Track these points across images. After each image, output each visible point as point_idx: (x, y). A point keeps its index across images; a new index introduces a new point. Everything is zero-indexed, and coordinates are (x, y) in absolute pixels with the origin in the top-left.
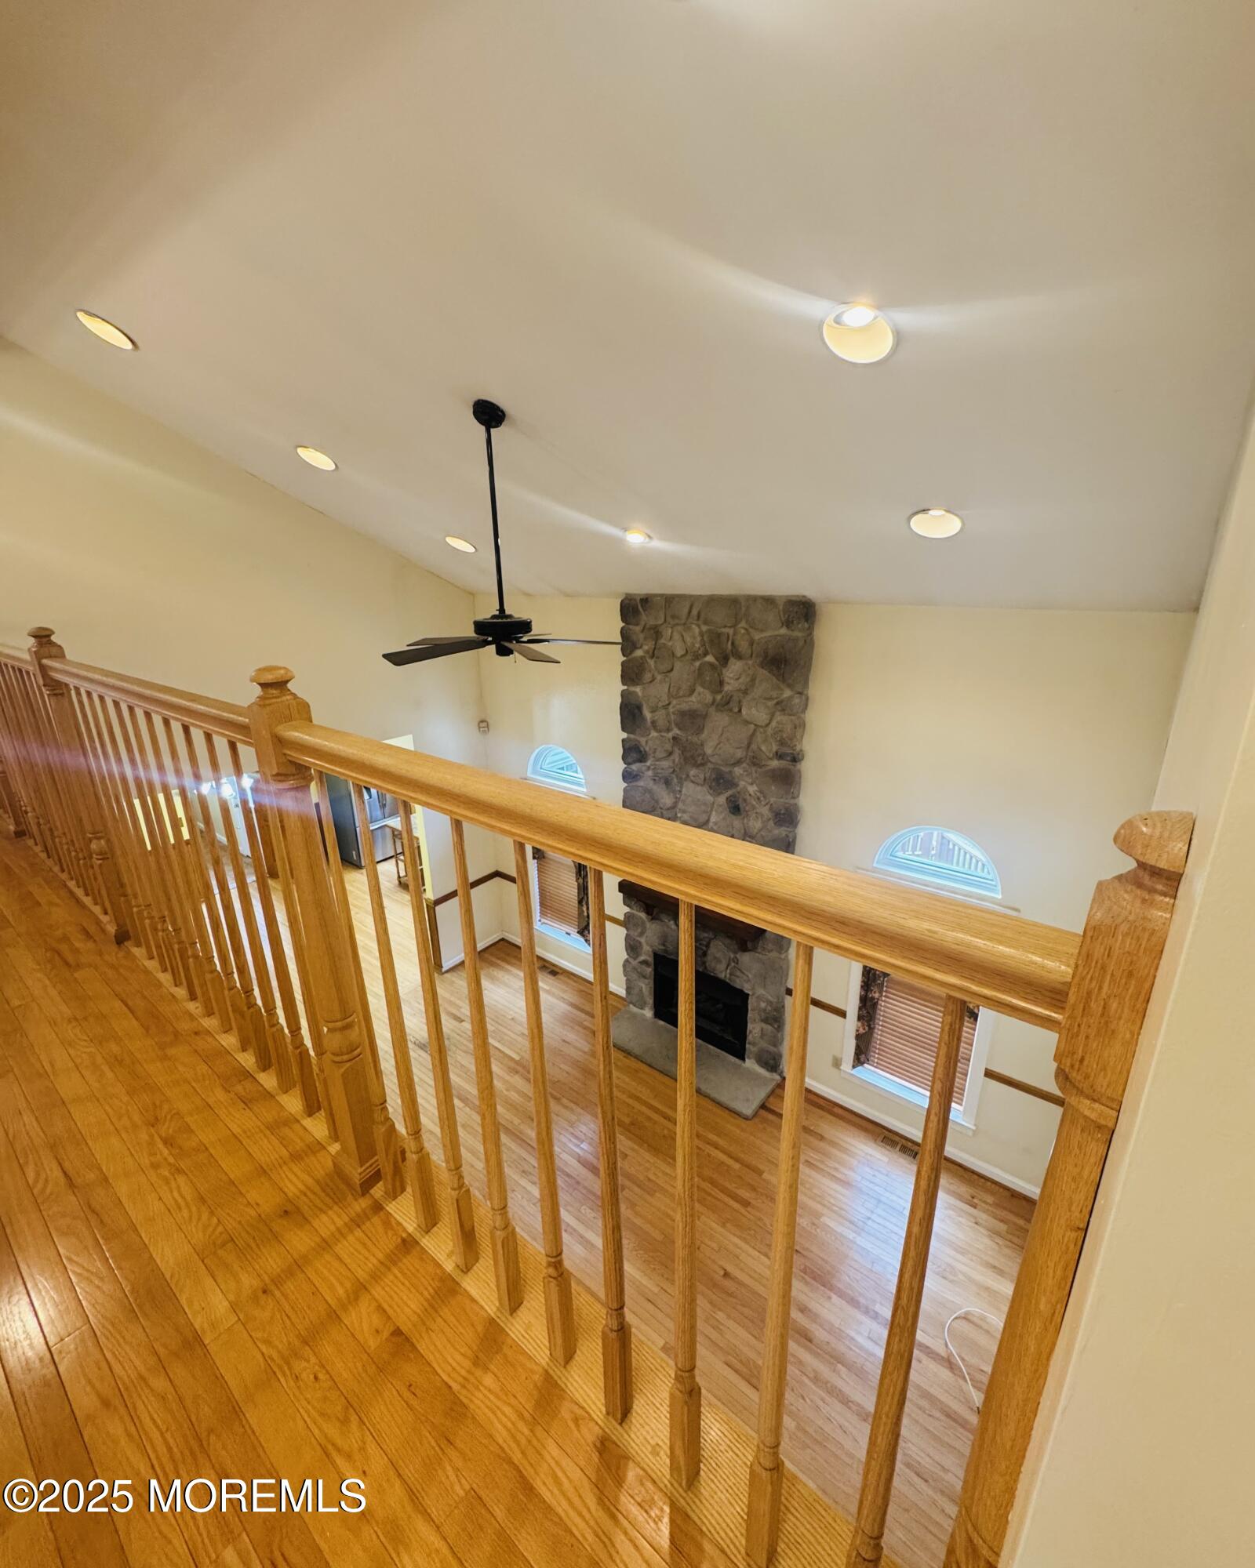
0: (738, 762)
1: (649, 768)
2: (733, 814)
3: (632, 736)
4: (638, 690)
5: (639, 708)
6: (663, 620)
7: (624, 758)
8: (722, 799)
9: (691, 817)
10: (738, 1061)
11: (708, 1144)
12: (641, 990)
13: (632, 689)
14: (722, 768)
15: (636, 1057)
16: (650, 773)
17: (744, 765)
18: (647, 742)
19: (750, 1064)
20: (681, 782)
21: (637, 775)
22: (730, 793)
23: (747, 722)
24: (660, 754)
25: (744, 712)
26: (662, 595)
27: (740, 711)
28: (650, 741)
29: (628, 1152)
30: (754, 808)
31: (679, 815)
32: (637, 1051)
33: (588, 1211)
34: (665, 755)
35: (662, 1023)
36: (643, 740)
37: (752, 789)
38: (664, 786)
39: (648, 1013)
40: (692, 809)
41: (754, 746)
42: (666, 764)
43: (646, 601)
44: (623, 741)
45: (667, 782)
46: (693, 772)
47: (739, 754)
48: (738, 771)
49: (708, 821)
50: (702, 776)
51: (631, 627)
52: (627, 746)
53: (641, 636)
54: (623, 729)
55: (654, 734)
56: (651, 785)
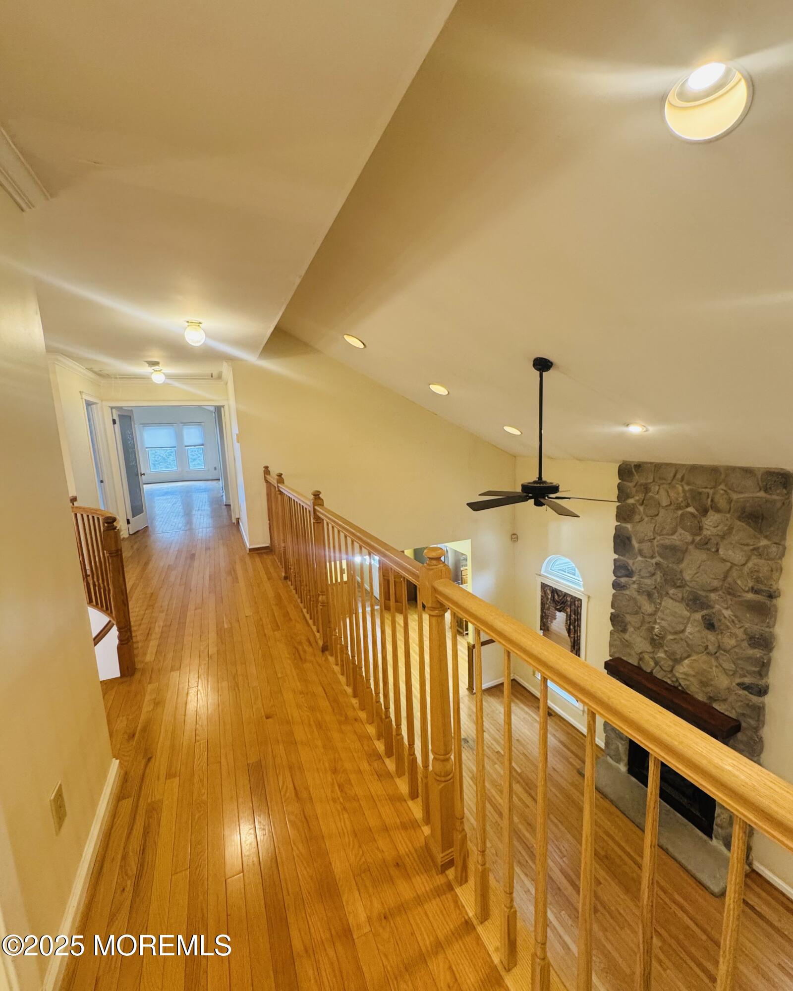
0: (715, 590)
1: (634, 582)
2: (708, 629)
3: (621, 558)
4: (629, 526)
5: (629, 539)
6: (651, 481)
7: (614, 572)
8: (698, 616)
9: (669, 624)
11: (675, 903)
12: (618, 748)
13: (624, 525)
14: (699, 592)
15: (611, 801)
16: (635, 586)
17: (720, 593)
18: (633, 563)
19: (715, 843)
20: (661, 596)
21: (624, 586)
22: (705, 612)
23: (725, 561)
24: (644, 573)
25: (721, 552)
26: (651, 463)
27: (717, 551)
28: (636, 563)
29: (602, 881)
30: (728, 627)
31: (658, 621)
32: (612, 797)
34: (648, 575)
35: (634, 779)
36: (630, 562)
37: (727, 613)
38: (646, 597)
39: (623, 768)
40: (669, 619)
41: (729, 580)
42: (648, 581)
43: (639, 466)
44: (615, 560)
45: (650, 595)
46: (672, 591)
47: (716, 583)
48: (713, 596)
49: (683, 631)
50: (680, 595)
51: (625, 483)
52: (618, 564)
53: (634, 490)
54: (615, 552)
55: (640, 558)
56: (635, 594)
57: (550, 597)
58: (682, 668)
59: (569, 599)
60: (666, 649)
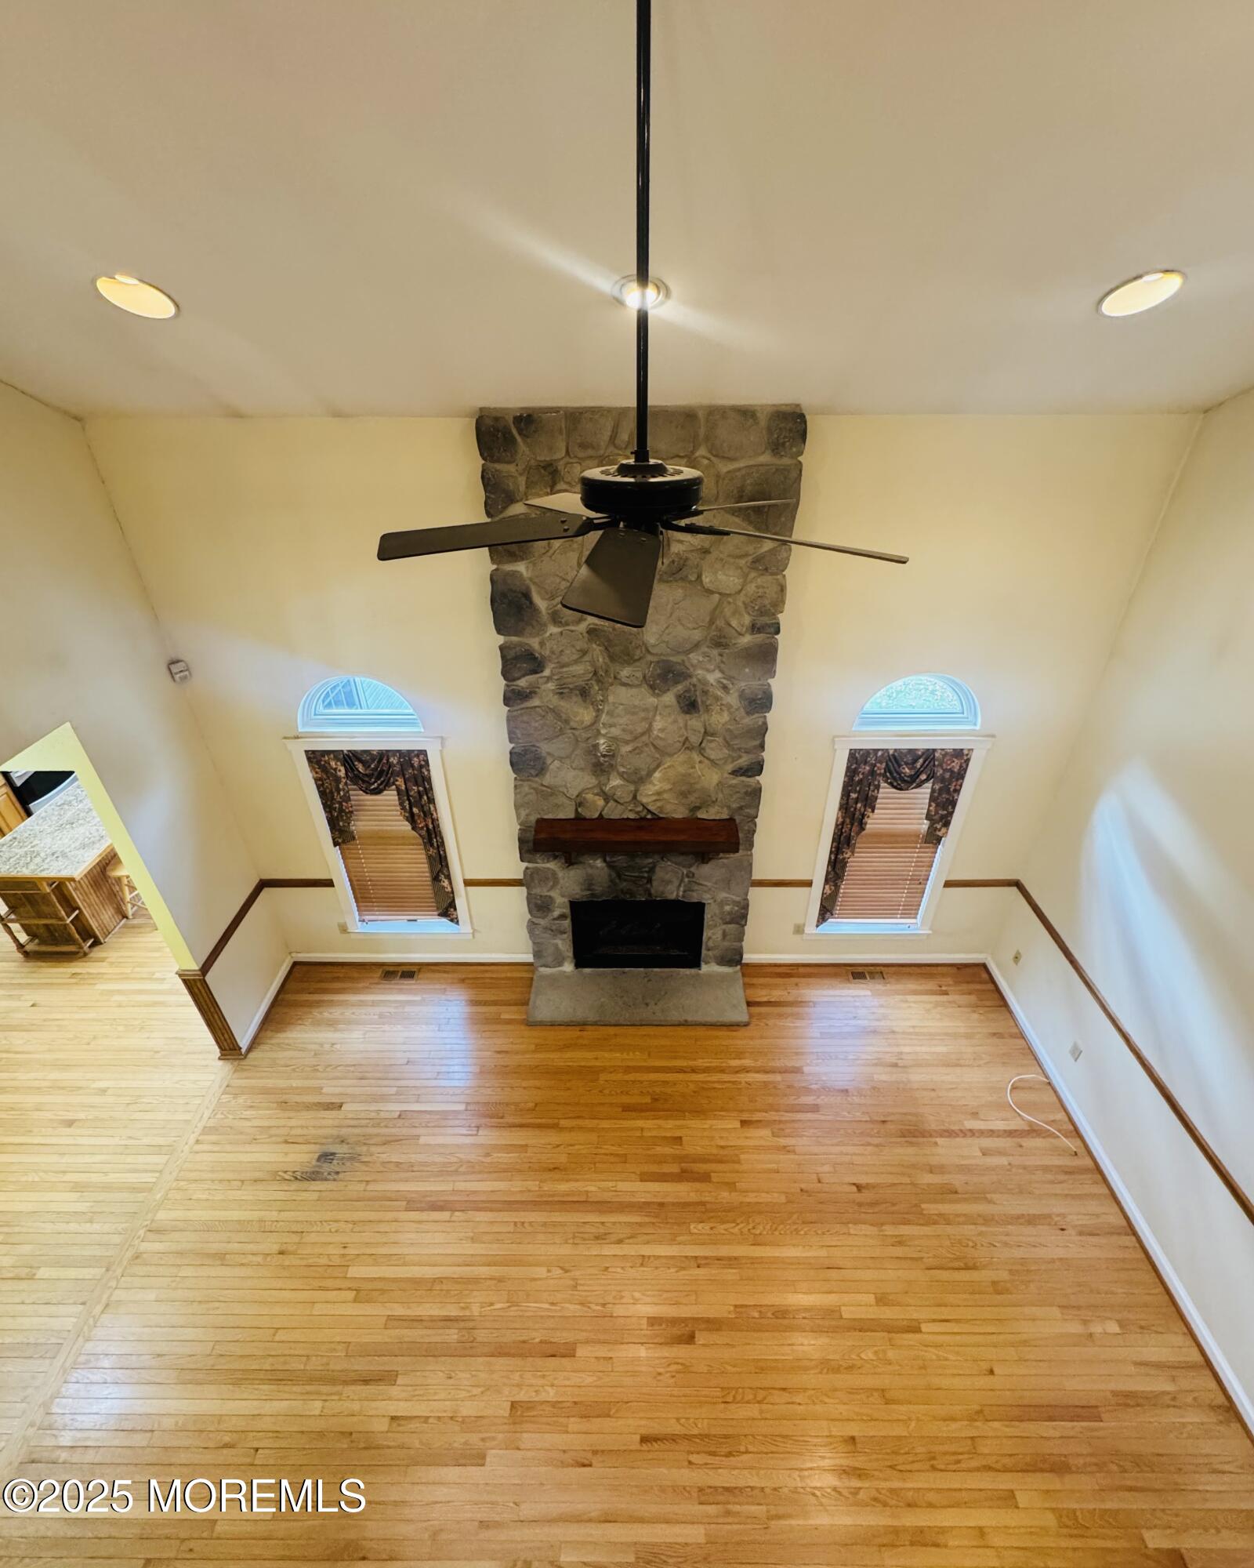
0: (696, 646)
1: (549, 679)
2: (687, 712)
3: (514, 639)
4: (521, 567)
5: (527, 596)
6: (563, 453)
7: (505, 673)
8: (669, 698)
9: (624, 730)
10: (693, 971)
12: (556, 946)
13: (509, 567)
14: (671, 659)
16: (551, 686)
17: (704, 649)
18: (542, 644)
19: (708, 968)
20: (604, 689)
21: (531, 693)
22: (680, 688)
23: (710, 592)
24: (570, 655)
25: (706, 579)
26: (556, 410)
27: (699, 576)
28: (548, 639)
30: (717, 698)
31: (603, 731)
33: (700, 1226)
34: (575, 657)
35: (587, 970)
36: (534, 643)
37: (713, 678)
38: (579, 699)
39: (568, 967)
40: (623, 720)
41: (720, 623)
42: (578, 669)
43: (528, 421)
44: (502, 648)
45: (584, 693)
46: (625, 672)
47: (697, 635)
48: (695, 657)
49: (649, 730)
50: (639, 675)
51: (498, 466)
52: (511, 654)
53: (522, 481)
54: (499, 631)
55: (553, 630)
56: (555, 701)
57: (342, 773)
58: (651, 786)
59: (394, 760)
60: (622, 769)
